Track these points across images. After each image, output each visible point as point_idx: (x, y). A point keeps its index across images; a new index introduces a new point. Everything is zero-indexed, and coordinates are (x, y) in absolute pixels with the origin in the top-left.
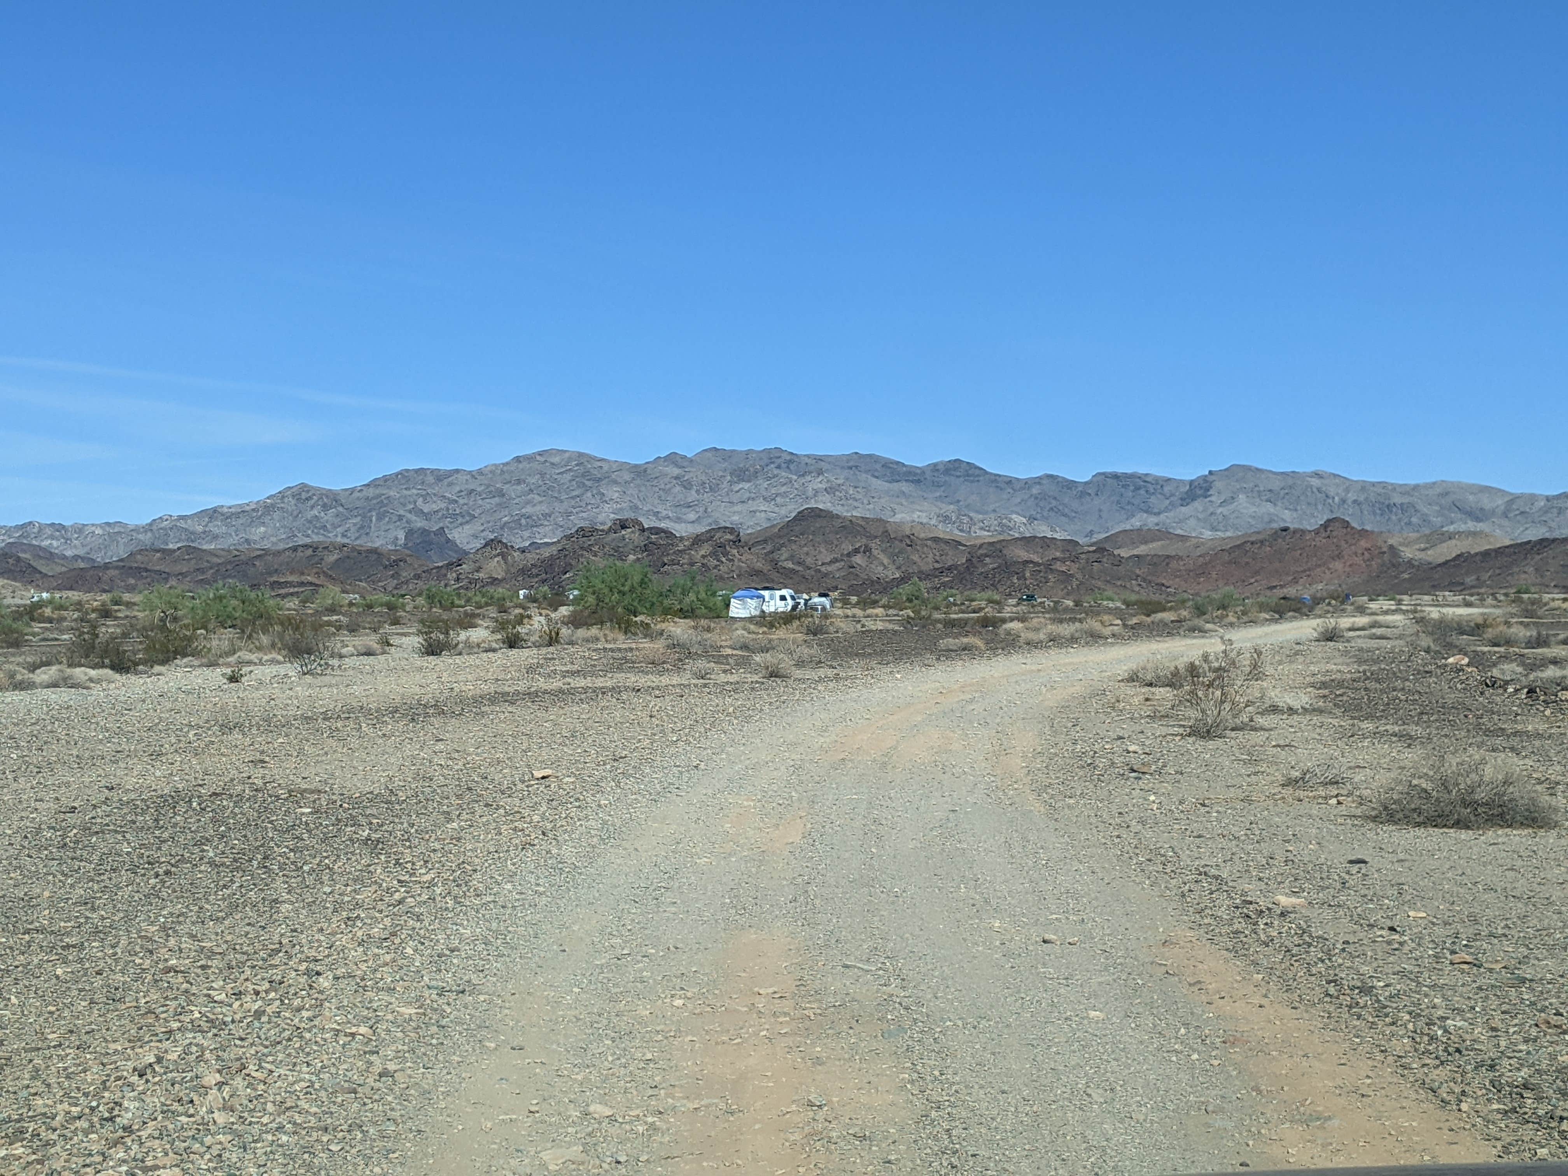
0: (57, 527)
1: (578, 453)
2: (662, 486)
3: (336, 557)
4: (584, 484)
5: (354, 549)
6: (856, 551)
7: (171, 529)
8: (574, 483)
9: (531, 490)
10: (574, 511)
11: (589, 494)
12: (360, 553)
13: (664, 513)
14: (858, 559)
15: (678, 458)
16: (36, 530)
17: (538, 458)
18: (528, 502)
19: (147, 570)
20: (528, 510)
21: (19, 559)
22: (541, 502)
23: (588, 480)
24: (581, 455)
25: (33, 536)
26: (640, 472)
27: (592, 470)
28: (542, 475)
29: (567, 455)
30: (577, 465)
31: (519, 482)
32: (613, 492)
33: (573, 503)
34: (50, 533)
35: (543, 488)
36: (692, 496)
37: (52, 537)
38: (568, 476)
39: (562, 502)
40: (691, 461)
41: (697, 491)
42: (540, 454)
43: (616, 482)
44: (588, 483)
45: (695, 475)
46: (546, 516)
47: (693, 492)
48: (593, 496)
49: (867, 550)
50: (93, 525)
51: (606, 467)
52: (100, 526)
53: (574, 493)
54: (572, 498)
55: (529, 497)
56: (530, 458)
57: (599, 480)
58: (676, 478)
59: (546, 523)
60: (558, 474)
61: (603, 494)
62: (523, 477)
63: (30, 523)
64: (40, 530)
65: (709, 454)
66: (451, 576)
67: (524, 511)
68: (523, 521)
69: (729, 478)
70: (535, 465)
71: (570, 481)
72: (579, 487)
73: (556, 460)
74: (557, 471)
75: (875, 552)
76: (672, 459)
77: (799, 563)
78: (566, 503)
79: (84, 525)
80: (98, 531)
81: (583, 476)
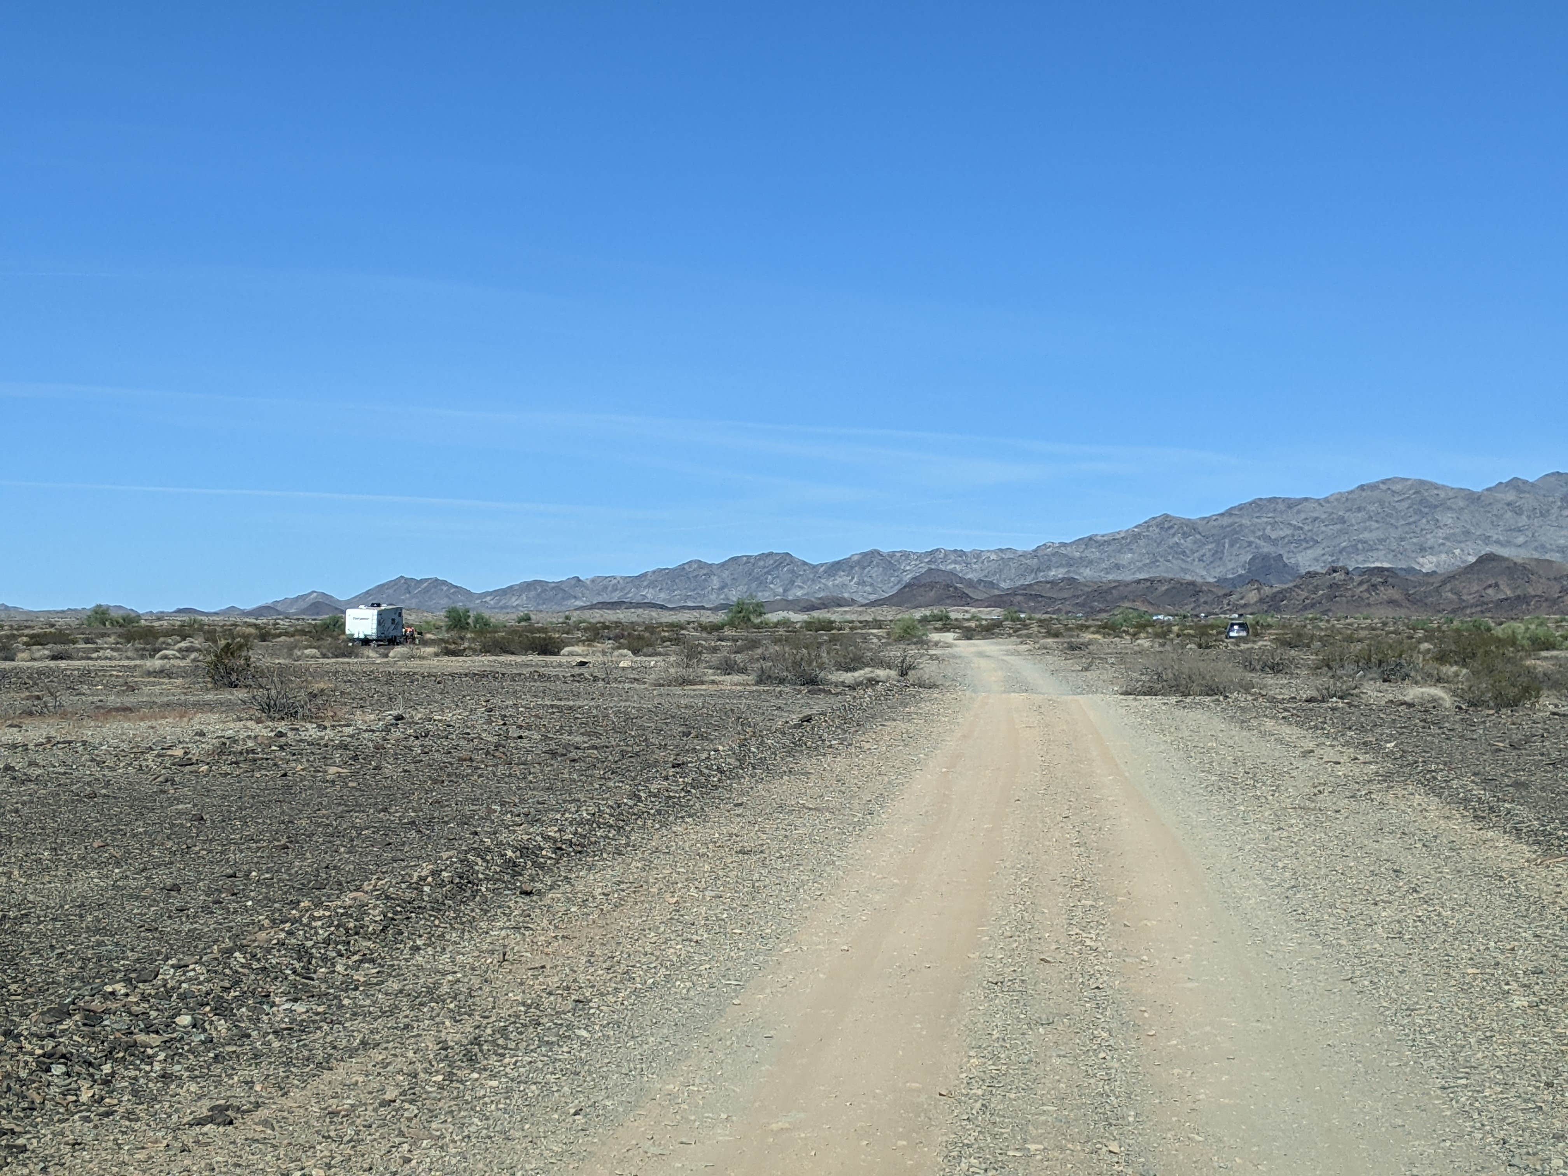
0: (959, 553)
1: (1420, 480)
2: (1495, 512)
3: (1166, 587)
4: (1421, 511)
5: (1178, 582)
8: (1411, 510)
9: (1371, 518)
10: (1408, 536)
11: (1424, 520)
12: (1182, 584)
13: (1495, 537)
14: (1490, 591)
15: (1520, 484)
16: (942, 556)
17: (1381, 486)
18: (1365, 529)
19: (1042, 596)
20: (1366, 535)
22: (1378, 528)
23: (1425, 507)
24: (1422, 483)
25: (939, 561)
26: (1473, 498)
27: (1428, 498)
28: (1381, 503)
29: (1410, 483)
30: (1414, 493)
31: (1359, 509)
32: (1447, 518)
33: (1407, 529)
34: (953, 558)
35: (1383, 515)
36: (1523, 520)
37: (955, 562)
38: (1405, 504)
39: (1397, 528)
40: (1533, 485)
41: (1529, 517)
42: (1384, 482)
43: (1449, 508)
44: (1426, 510)
45: (1528, 501)
46: (1381, 541)
47: (1524, 517)
48: (1428, 522)
49: (1497, 585)
50: (988, 551)
51: (1442, 495)
52: (995, 552)
53: (1411, 520)
54: (1409, 524)
55: (1368, 524)
56: (1373, 487)
57: (1436, 507)
58: (1509, 504)
59: (1381, 547)
60: (1397, 501)
61: (1437, 520)
62: (1363, 505)
63: (937, 549)
64: (946, 555)
65: (1553, 479)
67: (1361, 536)
68: (1360, 546)
69: (1559, 504)
70: (1376, 493)
71: (1409, 508)
72: (1415, 513)
73: (1397, 487)
74: (1396, 499)
75: (1502, 587)
76: (1516, 484)
77: (1456, 594)
78: (1400, 529)
79: (983, 551)
80: (993, 557)
81: (1421, 502)
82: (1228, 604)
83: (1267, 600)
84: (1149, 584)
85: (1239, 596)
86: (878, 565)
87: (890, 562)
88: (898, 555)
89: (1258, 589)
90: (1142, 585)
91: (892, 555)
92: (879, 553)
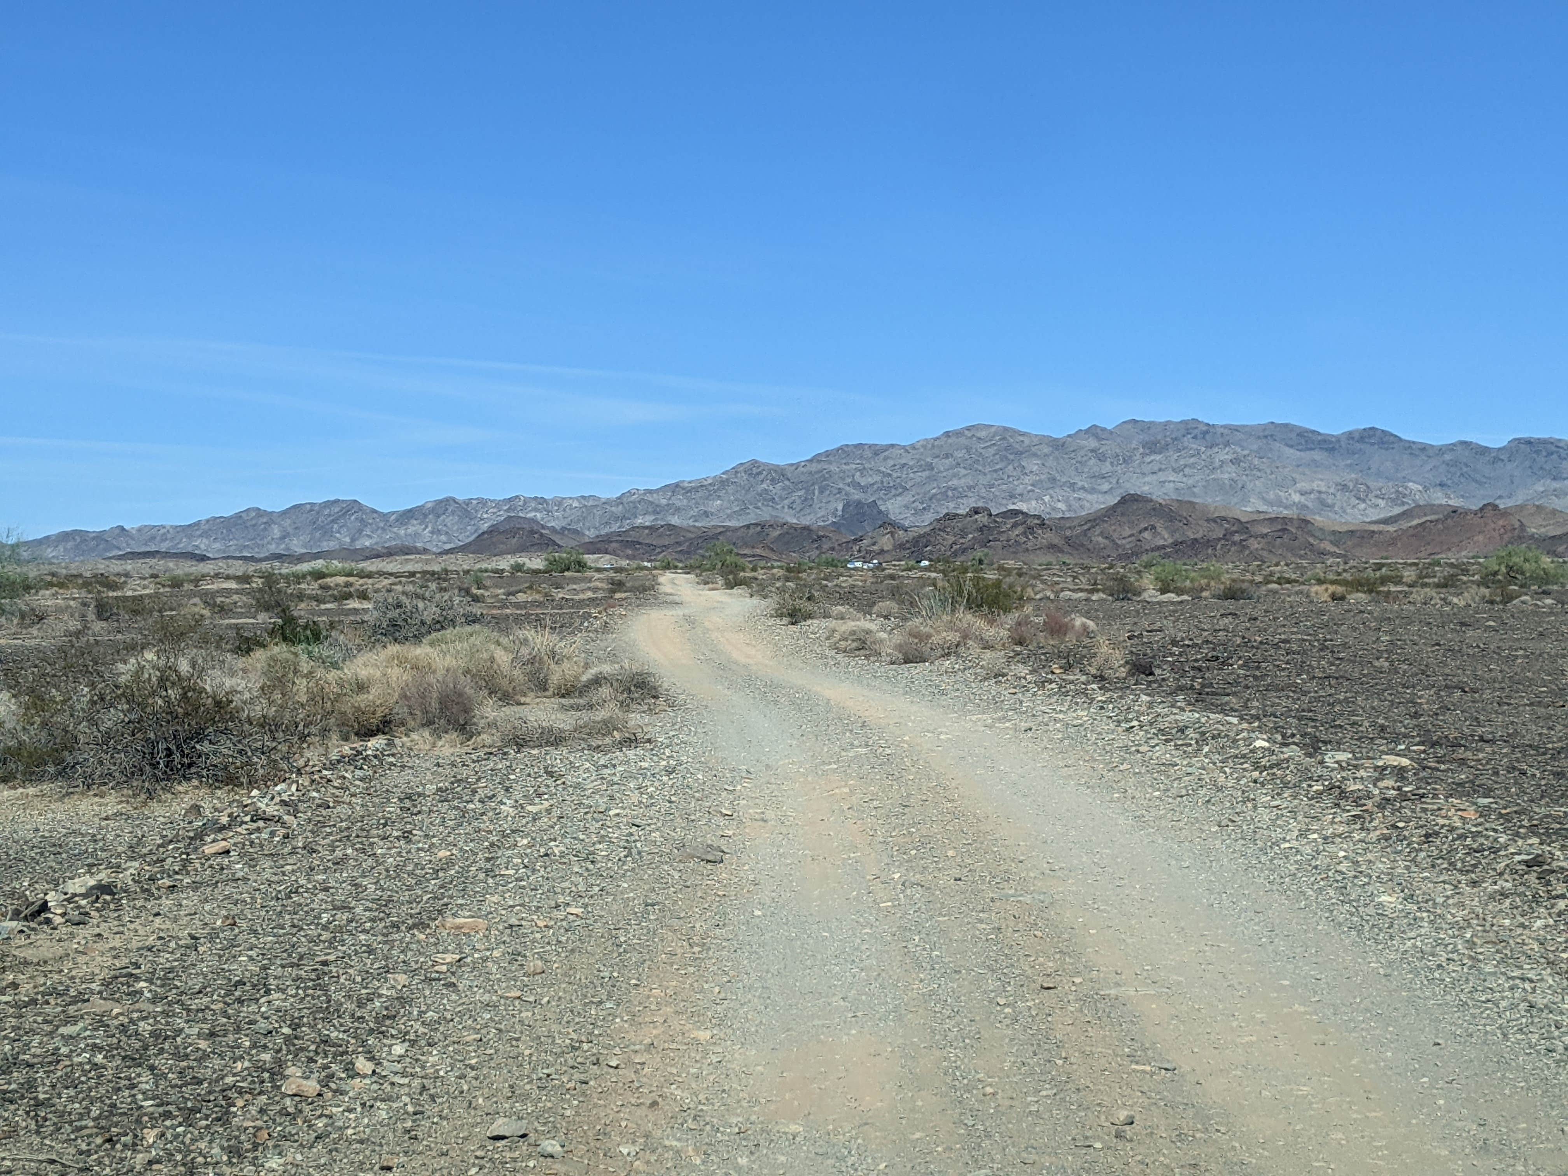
0: (540, 500)
1: (1004, 427)
2: (1079, 459)
3: (778, 532)
4: (1006, 458)
6: (1146, 529)
7: (639, 502)
8: (997, 457)
9: (958, 464)
11: (1011, 467)
12: (795, 529)
13: (1080, 484)
14: (1146, 535)
15: (1099, 431)
16: (522, 503)
17: (966, 432)
18: (954, 476)
19: (640, 543)
20: (955, 482)
21: (542, 535)
22: (966, 475)
23: (1011, 453)
24: (1006, 429)
25: (519, 508)
26: (1058, 445)
27: (1013, 445)
28: (968, 449)
29: (993, 430)
30: (1000, 440)
31: (947, 456)
32: (1033, 465)
33: (995, 475)
34: (533, 505)
35: (969, 462)
36: (1107, 467)
37: (536, 510)
38: (992, 451)
39: (985, 474)
40: (1111, 433)
41: (1112, 463)
42: (968, 429)
43: (1035, 455)
44: (1011, 457)
45: (1109, 447)
46: (970, 488)
47: (1108, 464)
48: (1015, 468)
50: (570, 498)
51: (1027, 441)
52: (577, 499)
53: (998, 467)
54: (996, 471)
55: (956, 470)
56: (958, 433)
57: (1022, 453)
58: (1092, 451)
59: (970, 494)
60: (983, 448)
61: (1024, 467)
62: (950, 451)
64: (525, 503)
65: (1130, 426)
68: (950, 493)
69: (1141, 450)
70: (962, 440)
71: (994, 455)
72: (1002, 460)
73: (982, 434)
74: (983, 446)
76: (1094, 432)
78: (989, 476)
79: (563, 499)
80: (575, 504)
81: (1006, 449)
82: (859, 551)
83: (908, 545)
84: (759, 528)
86: (453, 513)
87: (466, 510)
88: (474, 502)
89: (892, 533)
90: (751, 531)
91: (468, 502)
92: (454, 500)
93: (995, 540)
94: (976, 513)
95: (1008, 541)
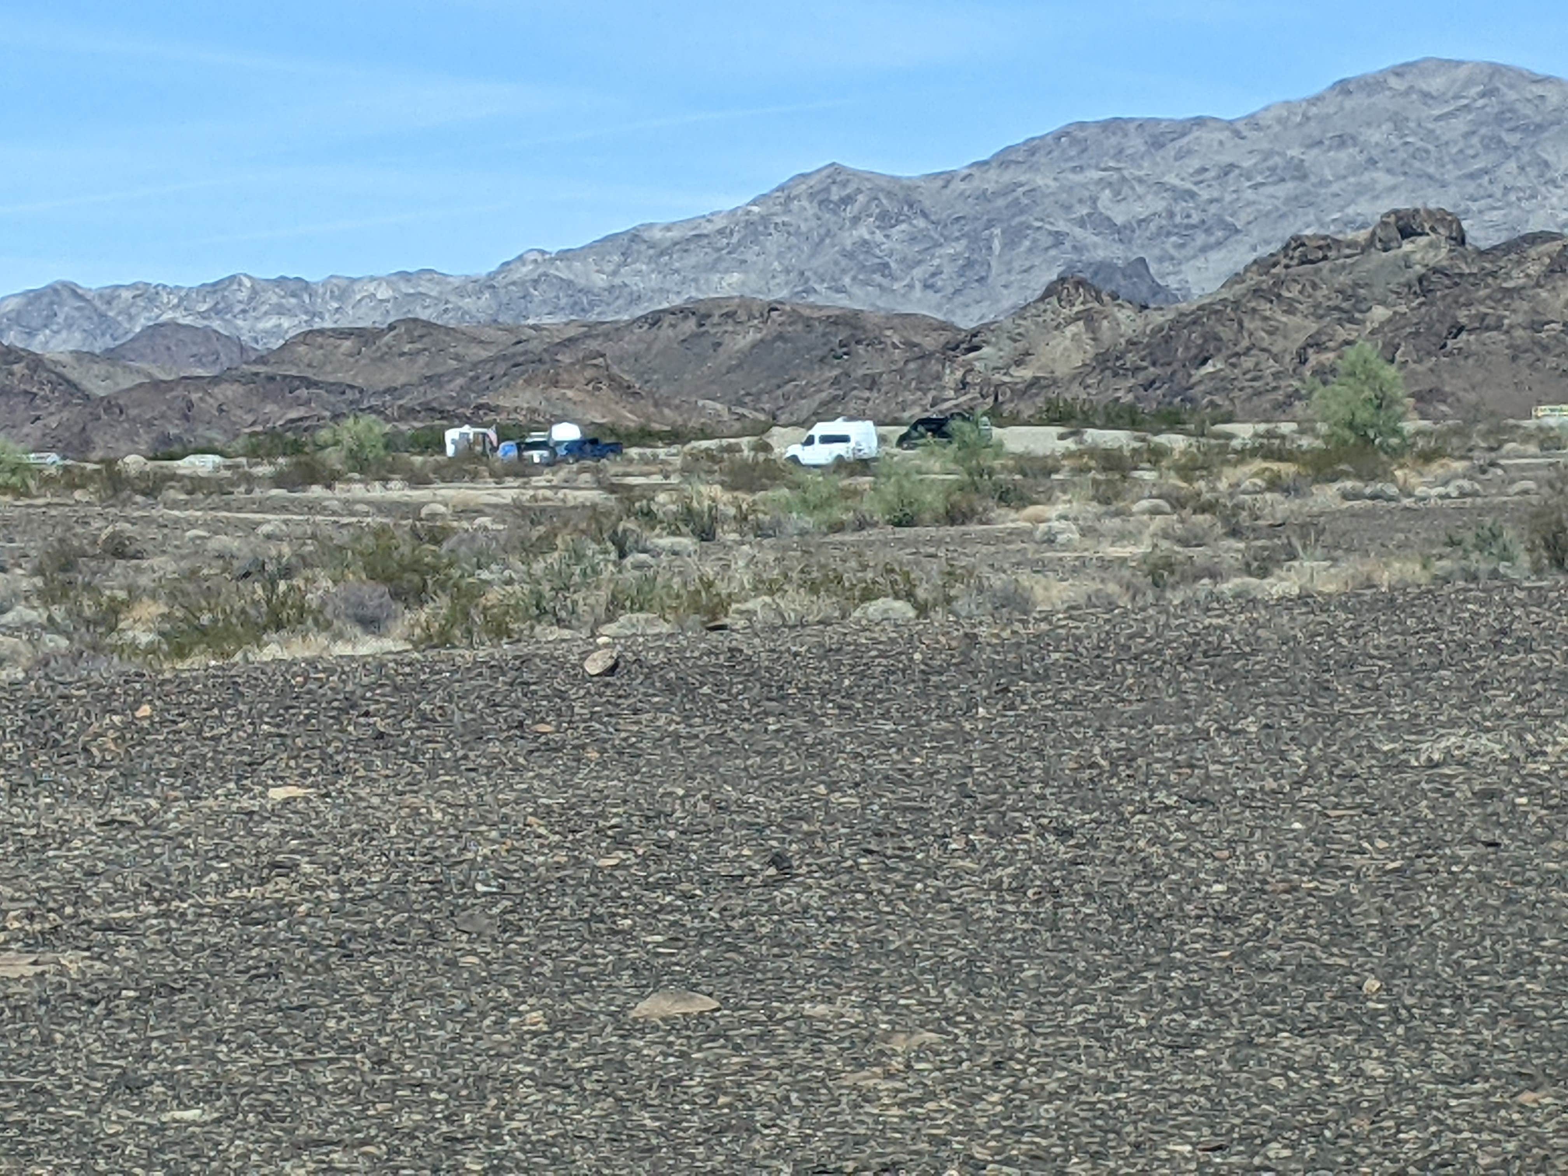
0: (292, 286)
1: (1491, 64)
3: (752, 336)
4: (1500, 141)
5: (795, 317)
7: (536, 282)
8: (1475, 140)
9: (1372, 162)
10: (1474, 207)
11: (1512, 165)
12: (808, 324)
16: (243, 295)
17: (1393, 82)
18: (1361, 190)
22: (1394, 188)
23: (1512, 130)
24: (1496, 70)
25: (238, 308)
27: (1518, 106)
28: (1398, 122)
29: (1462, 73)
30: (1483, 95)
31: (1342, 141)
33: (1471, 188)
34: (274, 299)
35: (1402, 155)
37: (280, 310)
38: (1460, 124)
42: (1398, 72)
44: (1512, 139)
48: (1522, 168)
50: (372, 279)
51: (1554, 98)
52: (389, 281)
54: (1472, 176)
55: (1366, 178)
56: (1372, 84)
57: (1540, 128)
60: (1438, 118)
61: (1546, 164)
62: (1350, 130)
63: (232, 278)
64: (254, 293)
66: (951, 377)
67: (1351, 211)
70: (1382, 100)
71: (1467, 135)
72: (1487, 148)
73: (1436, 84)
74: (1436, 112)
78: (1453, 190)
79: (353, 281)
80: (383, 293)
81: (1499, 119)
83: (1131, 358)
84: (690, 325)
85: (1008, 348)
86: (69, 325)
87: (102, 316)
88: (126, 295)
90: (665, 332)
91: (110, 296)
92: (74, 292)
93: (1483, 325)
94: (1407, 233)
95: (1536, 326)
